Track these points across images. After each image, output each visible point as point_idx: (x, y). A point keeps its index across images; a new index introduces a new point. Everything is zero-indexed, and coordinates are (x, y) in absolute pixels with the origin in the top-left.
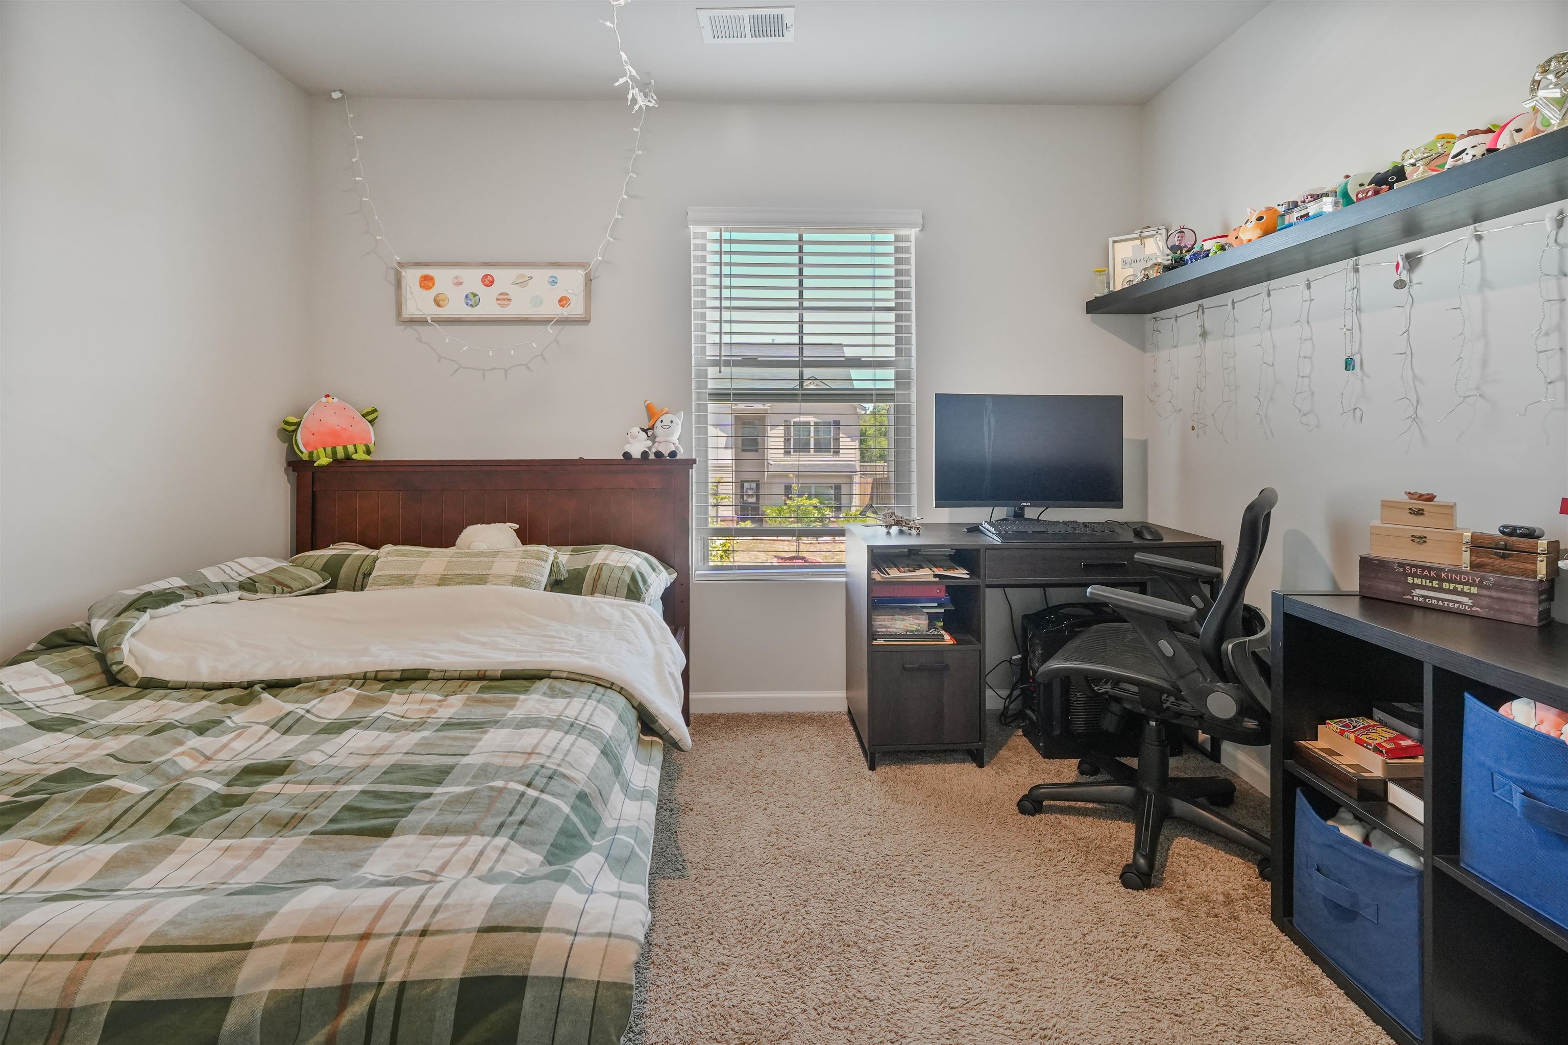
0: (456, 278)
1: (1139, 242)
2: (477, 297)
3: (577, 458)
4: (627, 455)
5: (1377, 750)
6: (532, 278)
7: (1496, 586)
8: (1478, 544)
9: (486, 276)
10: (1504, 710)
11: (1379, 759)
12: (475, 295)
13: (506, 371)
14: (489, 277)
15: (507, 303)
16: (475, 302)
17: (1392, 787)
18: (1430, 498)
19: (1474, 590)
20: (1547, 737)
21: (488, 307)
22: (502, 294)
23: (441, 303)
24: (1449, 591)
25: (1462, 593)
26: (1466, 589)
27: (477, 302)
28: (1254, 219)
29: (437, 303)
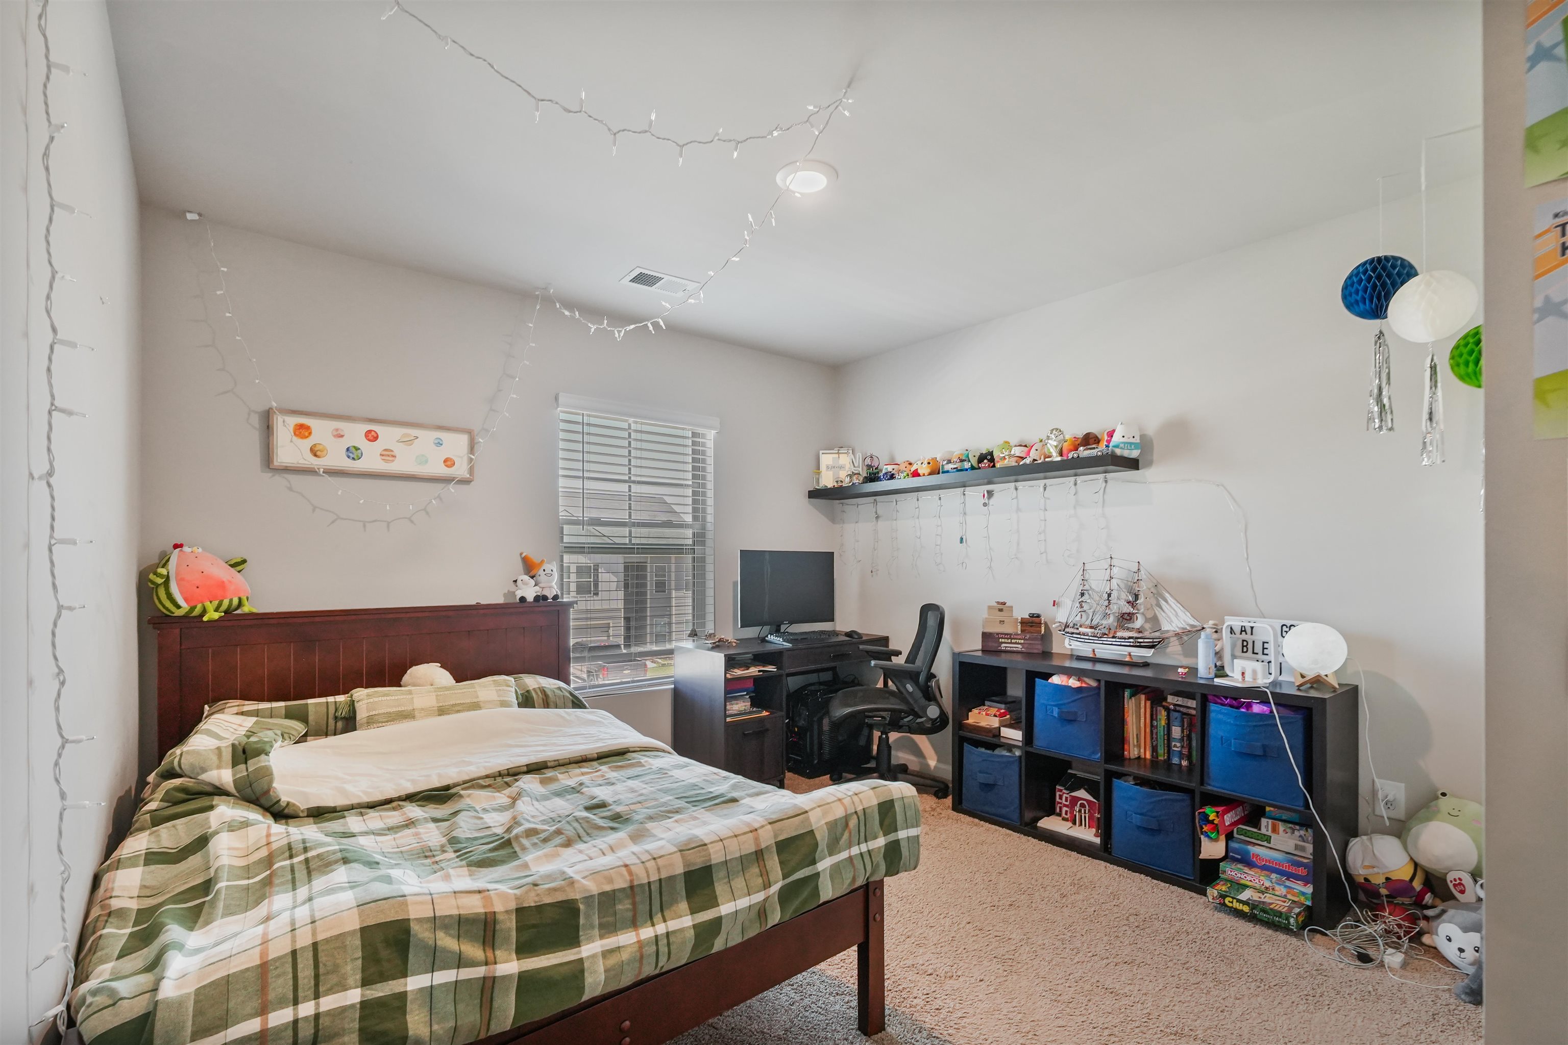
0: (337, 430)
1: (837, 455)
2: (359, 451)
3: (474, 603)
4: (523, 599)
5: (995, 716)
6: (417, 438)
7: (1030, 639)
8: (1023, 622)
9: (370, 431)
10: (1050, 681)
11: (997, 719)
12: (357, 449)
13: (388, 523)
14: (373, 433)
15: (391, 459)
16: (357, 456)
17: (1002, 729)
18: (1004, 604)
19: (1022, 641)
20: (1065, 686)
21: (371, 460)
22: (385, 450)
23: (318, 453)
24: (1014, 643)
25: (1018, 644)
26: (1020, 641)
27: (360, 455)
28: (926, 462)
29: (314, 452)
